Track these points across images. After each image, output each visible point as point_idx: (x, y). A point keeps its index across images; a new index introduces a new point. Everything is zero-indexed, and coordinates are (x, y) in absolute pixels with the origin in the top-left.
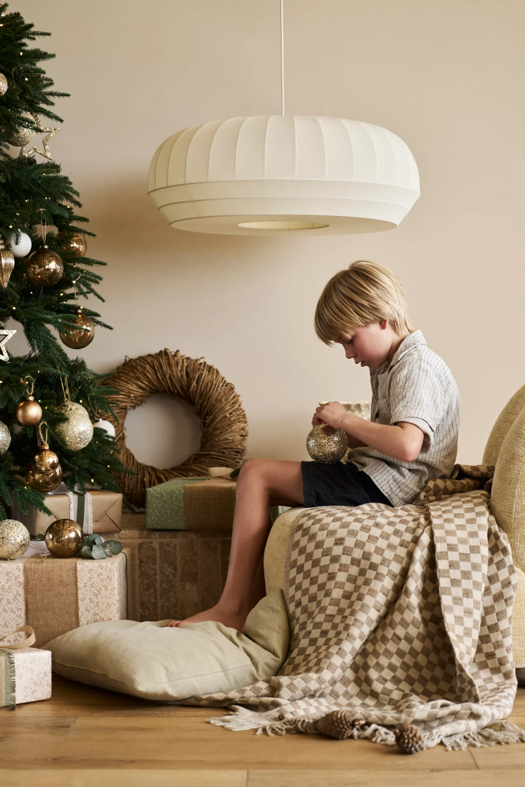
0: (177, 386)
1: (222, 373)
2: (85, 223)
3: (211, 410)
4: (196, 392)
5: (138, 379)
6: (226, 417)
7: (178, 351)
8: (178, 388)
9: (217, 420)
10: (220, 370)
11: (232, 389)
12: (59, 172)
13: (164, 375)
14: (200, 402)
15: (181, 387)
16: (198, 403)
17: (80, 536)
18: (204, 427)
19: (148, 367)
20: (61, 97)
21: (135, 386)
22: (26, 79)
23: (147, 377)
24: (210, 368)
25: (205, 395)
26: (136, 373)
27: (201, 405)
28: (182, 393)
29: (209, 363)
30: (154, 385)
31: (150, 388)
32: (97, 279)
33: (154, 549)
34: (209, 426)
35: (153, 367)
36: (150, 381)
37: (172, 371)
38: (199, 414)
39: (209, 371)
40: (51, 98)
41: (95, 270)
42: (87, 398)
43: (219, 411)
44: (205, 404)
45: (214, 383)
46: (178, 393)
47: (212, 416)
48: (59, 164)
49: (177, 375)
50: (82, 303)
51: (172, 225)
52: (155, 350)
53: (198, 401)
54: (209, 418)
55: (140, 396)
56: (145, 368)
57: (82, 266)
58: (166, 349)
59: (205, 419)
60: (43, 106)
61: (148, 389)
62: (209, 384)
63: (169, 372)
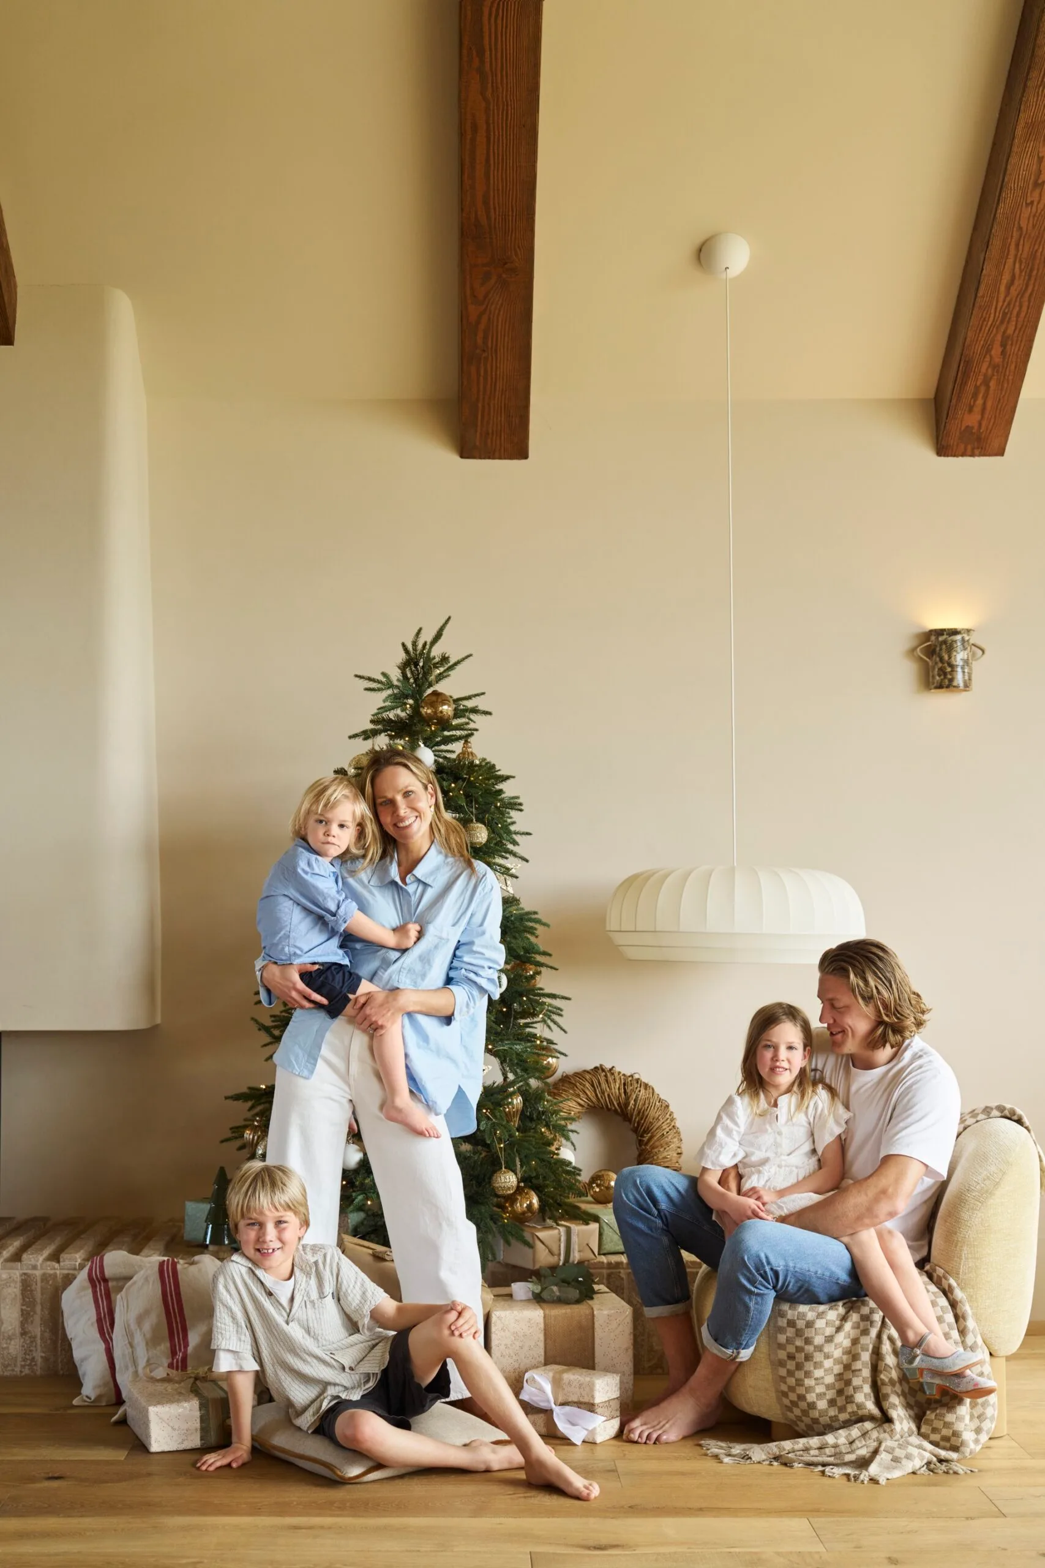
0: (615, 1103)
1: (657, 1091)
2: (548, 957)
3: (648, 1128)
4: (634, 1109)
5: (578, 1096)
6: (663, 1134)
7: (613, 1067)
8: (616, 1105)
9: (655, 1138)
10: (654, 1087)
11: (667, 1106)
12: (519, 904)
13: (603, 1092)
14: (637, 1120)
15: (619, 1104)
16: (635, 1120)
17: (561, 1264)
18: (640, 1145)
19: (588, 1085)
20: (523, 836)
21: (575, 1103)
22: (500, 825)
23: (587, 1094)
24: (646, 1086)
25: (642, 1114)
26: (575, 1090)
27: (639, 1123)
28: (619, 1110)
29: (644, 1079)
30: (592, 1102)
31: (588, 1105)
32: (558, 1011)
33: (622, 1279)
34: (647, 1144)
35: (593, 1085)
36: (588, 1098)
37: (610, 1089)
38: (635, 1131)
39: (646, 1089)
40: (517, 838)
41: (557, 1003)
42: (549, 1127)
43: (657, 1129)
44: (642, 1122)
45: (651, 1101)
46: (616, 1110)
47: (649, 1135)
48: (518, 898)
49: (615, 1092)
50: (539, 1030)
51: (620, 948)
52: (590, 1066)
53: (635, 1118)
54: (647, 1137)
55: (579, 1112)
56: (584, 1086)
57: (548, 1000)
58: (601, 1065)
59: (642, 1136)
60: (510, 847)
61: (586, 1106)
62: (647, 1102)
63: (608, 1090)
